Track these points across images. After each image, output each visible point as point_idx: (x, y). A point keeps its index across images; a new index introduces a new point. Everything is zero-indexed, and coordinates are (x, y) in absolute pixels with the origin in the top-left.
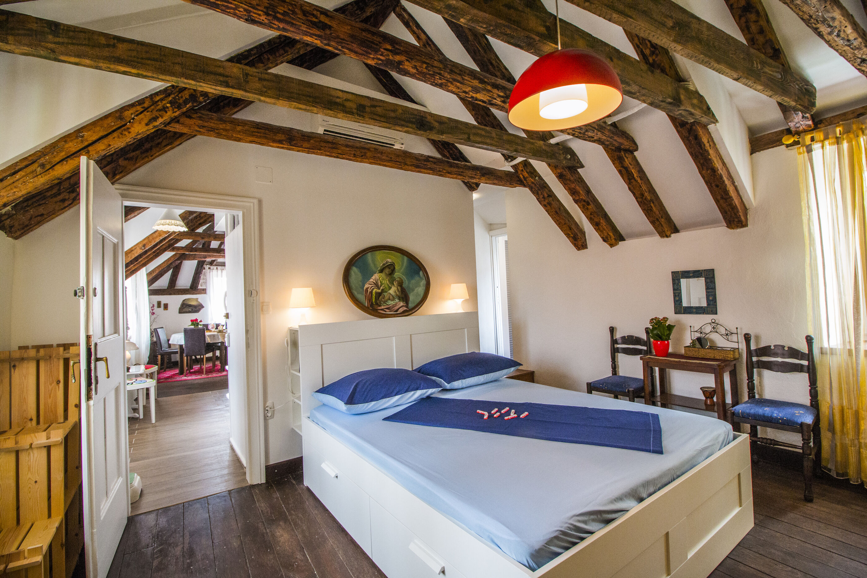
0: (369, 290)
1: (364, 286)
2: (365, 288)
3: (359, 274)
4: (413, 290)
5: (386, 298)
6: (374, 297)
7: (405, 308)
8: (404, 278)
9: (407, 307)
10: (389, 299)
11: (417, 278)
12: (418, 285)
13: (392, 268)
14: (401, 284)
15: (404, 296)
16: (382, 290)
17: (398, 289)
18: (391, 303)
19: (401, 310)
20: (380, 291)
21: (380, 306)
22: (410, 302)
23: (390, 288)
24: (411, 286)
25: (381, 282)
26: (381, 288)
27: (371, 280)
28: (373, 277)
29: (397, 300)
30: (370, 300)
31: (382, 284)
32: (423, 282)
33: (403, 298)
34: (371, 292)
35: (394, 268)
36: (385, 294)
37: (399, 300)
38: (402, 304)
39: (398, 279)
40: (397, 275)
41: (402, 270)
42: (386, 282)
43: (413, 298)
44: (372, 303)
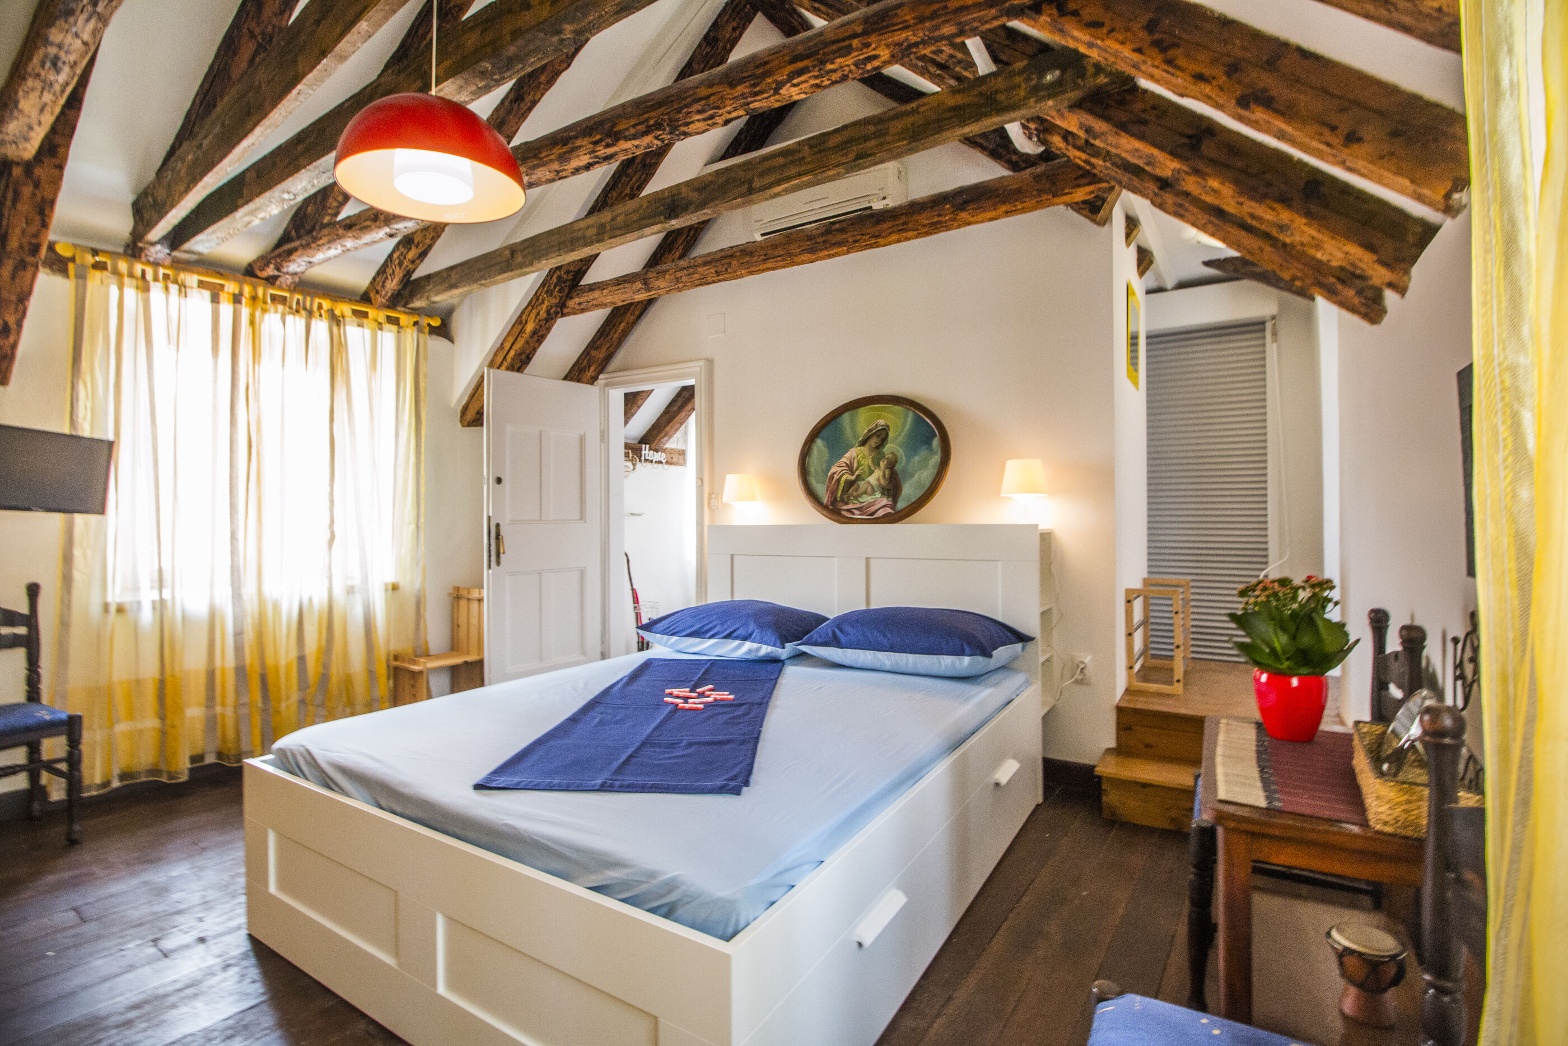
0: (836, 477)
1: (828, 470)
2: (830, 474)
3: (825, 450)
4: (912, 476)
5: (862, 489)
6: (841, 488)
7: (889, 510)
8: (901, 453)
9: (893, 507)
10: (865, 493)
11: (923, 452)
12: (924, 465)
13: (883, 436)
14: (891, 466)
15: (892, 488)
16: (858, 476)
17: (884, 475)
18: (866, 499)
19: (880, 513)
20: (853, 478)
21: (847, 504)
22: (900, 499)
23: (871, 472)
24: (910, 467)
25: (858, 462)
26: (857, 473)
27: (844, 459)
28: (848, 455)
29: (878, 495)
30: (833, 493)
31: (859, 465)
32: (936, 459)
33: (889, 490)
34: (839, 481)
35: (887, 435)
36: (861, 483)
37: (883, 494)
38: (885, 501)
39: (890, 456)
40: (889, 448)
41: (899, 439)
42: (868, 462)
43: (909, 491)
44: (835, 499)
